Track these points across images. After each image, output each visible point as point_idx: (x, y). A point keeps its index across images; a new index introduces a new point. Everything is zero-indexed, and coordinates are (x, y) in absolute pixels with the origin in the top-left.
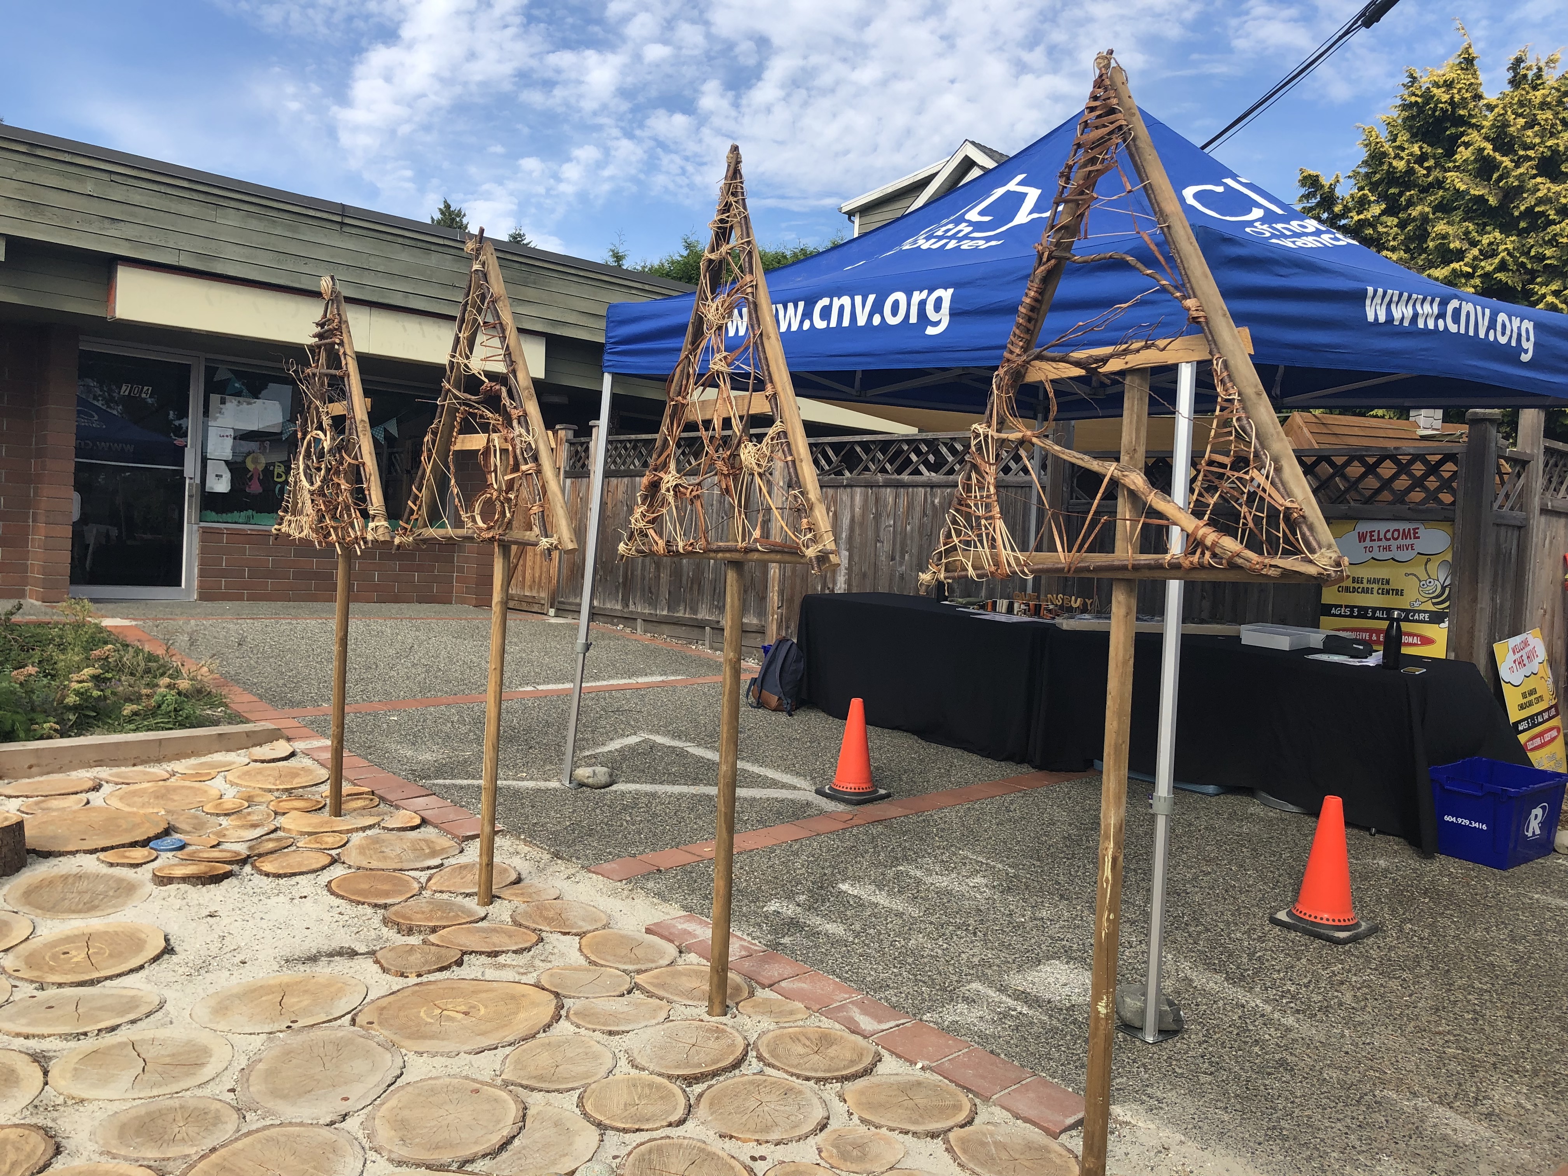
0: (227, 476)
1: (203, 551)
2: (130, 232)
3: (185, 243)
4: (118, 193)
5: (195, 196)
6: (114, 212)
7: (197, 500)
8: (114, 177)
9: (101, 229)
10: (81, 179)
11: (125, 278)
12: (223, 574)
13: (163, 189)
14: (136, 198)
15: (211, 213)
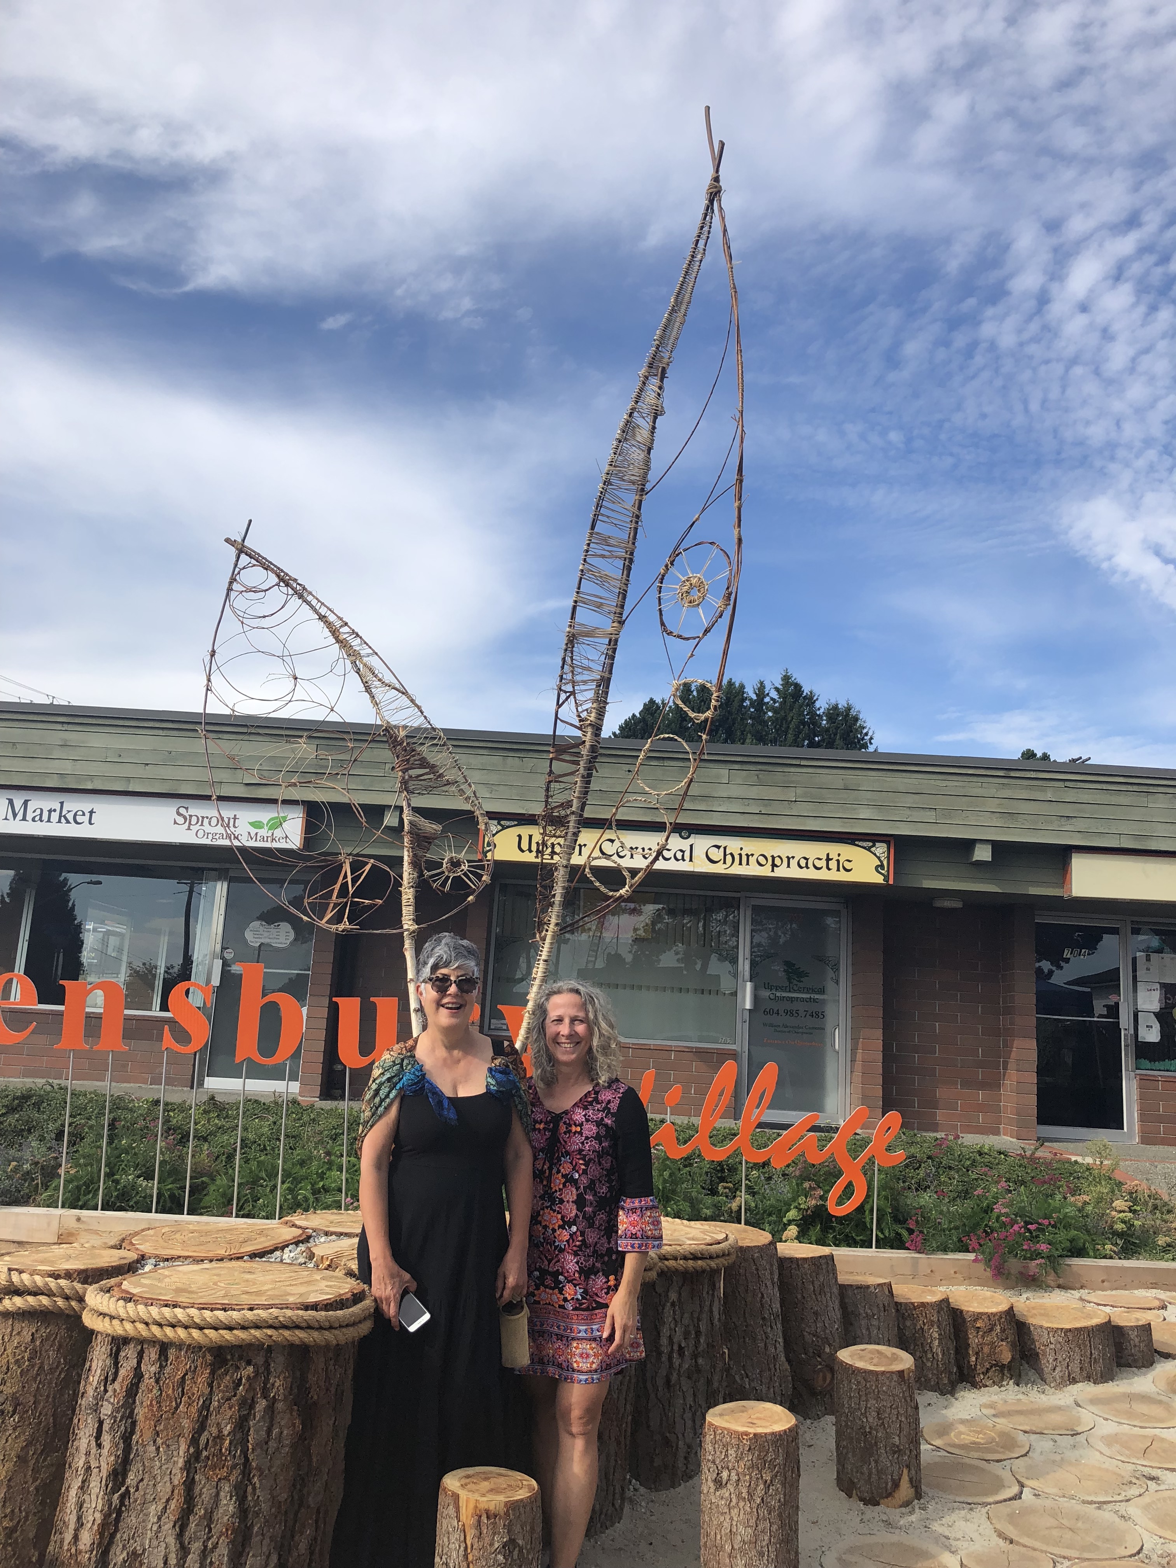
0: (1157, 1026)
1: (1142, 1097)
2: (1080, 825)
3: (1124, 828)
4: (1071, 796)
5: (1130, 788)
6: (1067, 811)
7: (1132, 1049)
8: (1068, 784)
9: (1059, 826)
10: (1043, 789)
11: (1079, 864)
12: (1160, 1119)
13: (1105, 786)
14: (1085, 797)
15: (1143, 800)
